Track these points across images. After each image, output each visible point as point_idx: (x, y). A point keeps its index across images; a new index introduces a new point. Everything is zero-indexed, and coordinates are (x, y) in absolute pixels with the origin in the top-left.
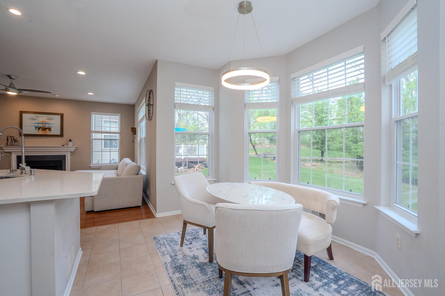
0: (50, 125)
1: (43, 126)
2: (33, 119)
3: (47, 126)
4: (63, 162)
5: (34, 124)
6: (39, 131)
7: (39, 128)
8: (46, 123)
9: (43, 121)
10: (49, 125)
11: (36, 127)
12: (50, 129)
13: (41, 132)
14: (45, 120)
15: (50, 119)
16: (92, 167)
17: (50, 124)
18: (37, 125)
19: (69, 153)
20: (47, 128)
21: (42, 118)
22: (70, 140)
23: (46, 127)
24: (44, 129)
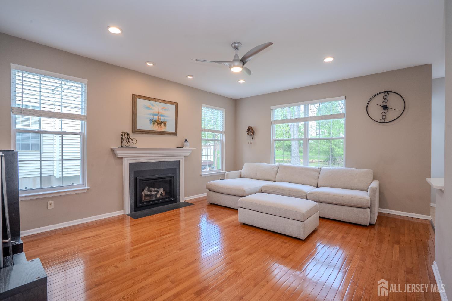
0: (166, 118)
1: (158, 118)
2: (148, 108)
3: (162, 119)
4: (177, 170)
5: (149, 116)
6: (155, 126)
7: (154, 122)
8: (161, 116)
9: (158, 112)
10: (164, 118)
11: (151, 120)
12: (165, 123)
13: (156, 128)
14: (160, 111)
15: (165, 110)
16: (203, 176)
17: (165, 116)
18: (152, 116)
19: (184, 157)
20: (162, 123)
21: (158, 107)
22: (186, 141)
23: (162, 121)
24: (160, 123)
